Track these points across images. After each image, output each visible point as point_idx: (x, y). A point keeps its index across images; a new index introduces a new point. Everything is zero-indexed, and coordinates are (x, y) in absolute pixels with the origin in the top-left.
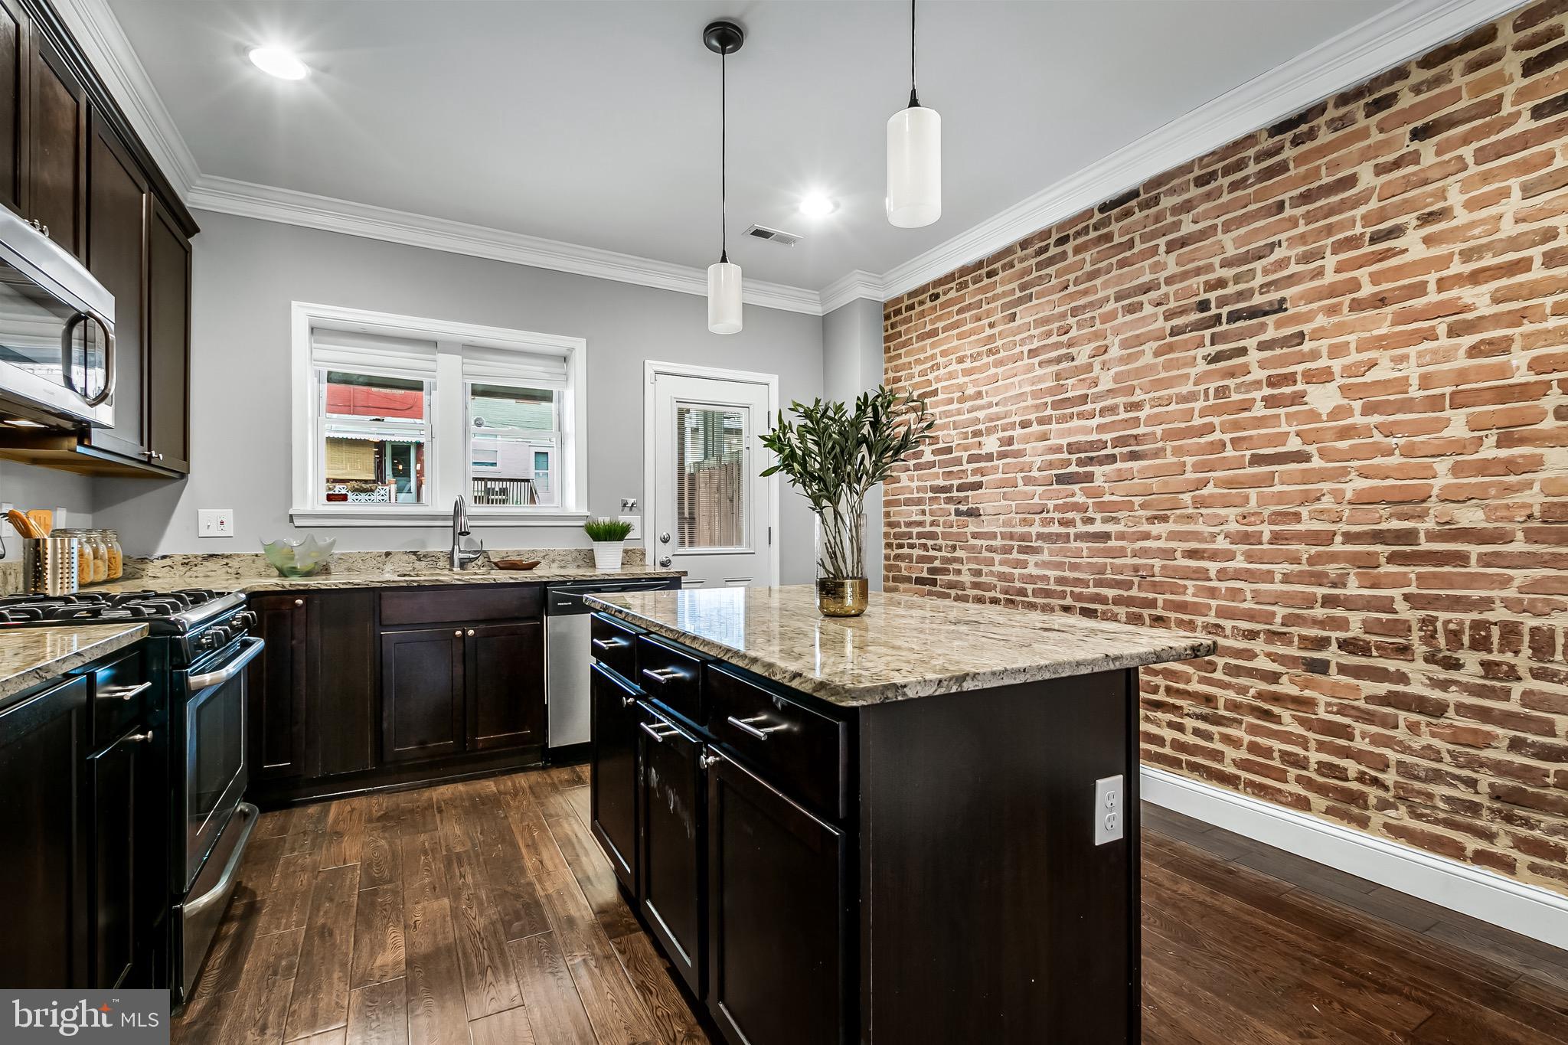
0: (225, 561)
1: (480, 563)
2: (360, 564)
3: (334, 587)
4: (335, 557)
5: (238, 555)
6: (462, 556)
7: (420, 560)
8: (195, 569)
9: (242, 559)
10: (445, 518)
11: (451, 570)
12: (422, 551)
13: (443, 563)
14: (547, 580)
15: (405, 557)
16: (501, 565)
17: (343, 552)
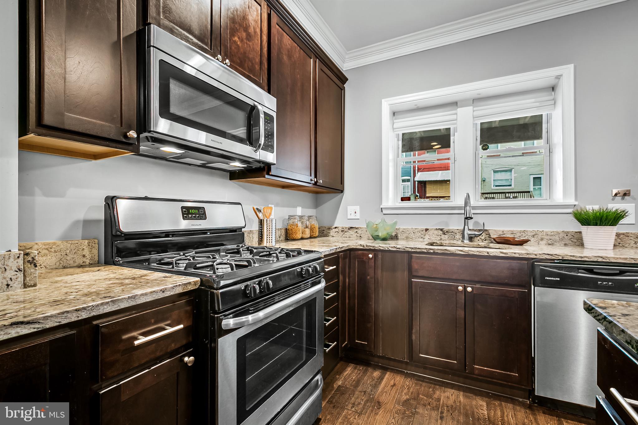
0: (356, 230)
1: (483, 238)
2: (412, 235)
3: (387, 249)
4: (401, 230)
5: (361, 228)
6: (470, 232)
7: (444, 234)
8: (346, 233)
9: (362, 229)
10: (459, 208)
11: (463, 241)
12: (446, 229)
13: (459, 236)
14: (535, 257)
15: (436, 232)
16: (497, 240)
17: (404, 228)
